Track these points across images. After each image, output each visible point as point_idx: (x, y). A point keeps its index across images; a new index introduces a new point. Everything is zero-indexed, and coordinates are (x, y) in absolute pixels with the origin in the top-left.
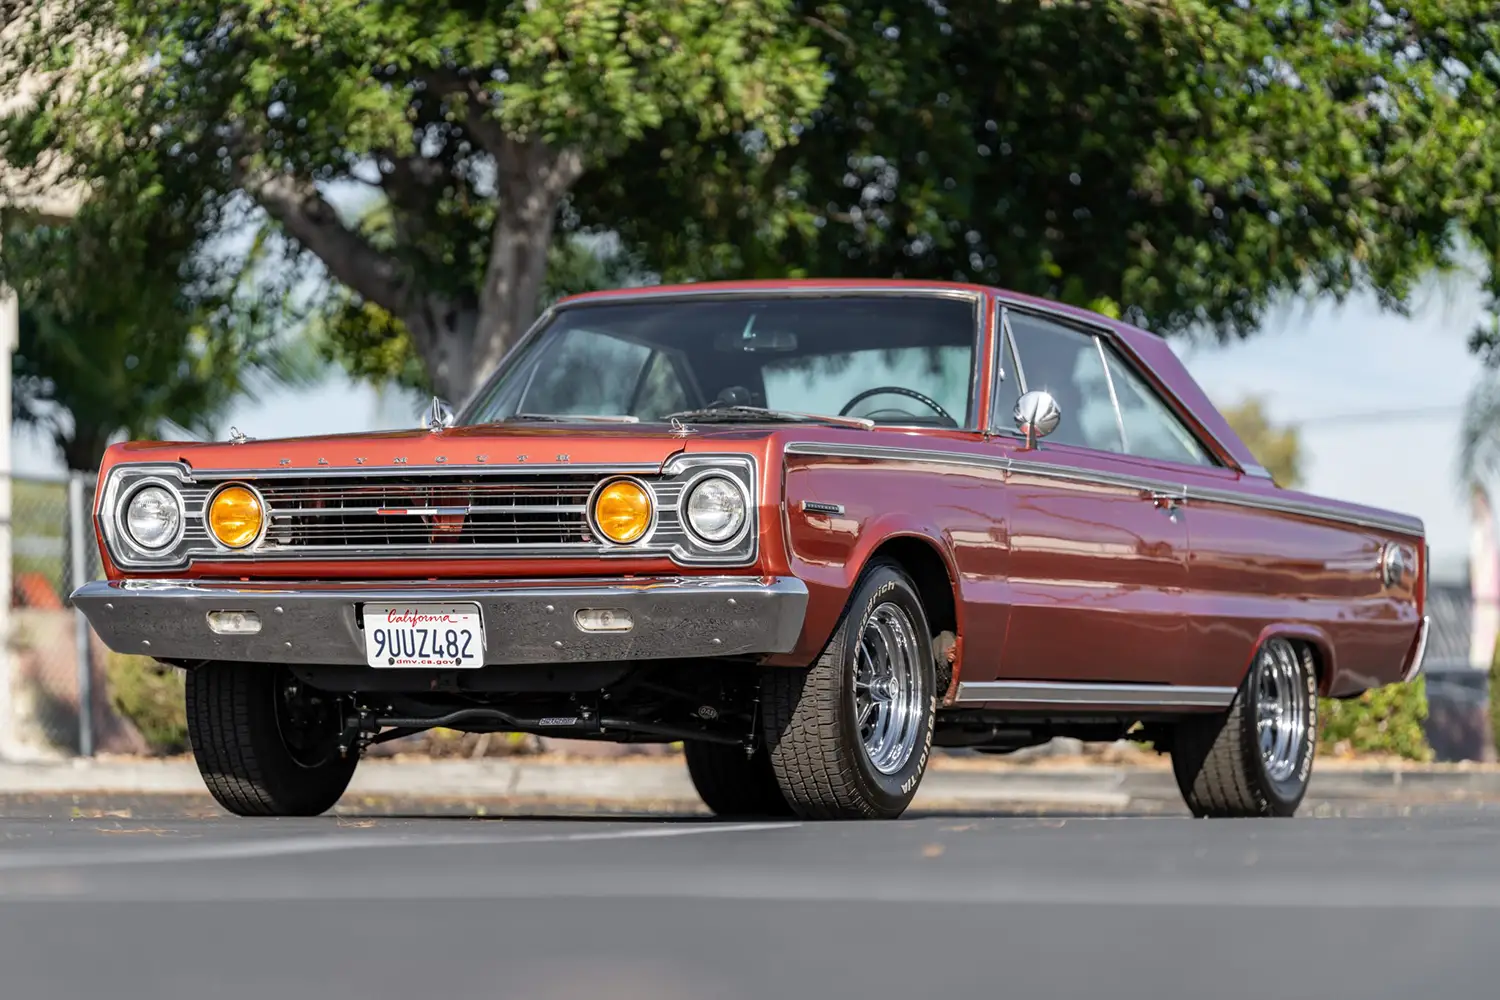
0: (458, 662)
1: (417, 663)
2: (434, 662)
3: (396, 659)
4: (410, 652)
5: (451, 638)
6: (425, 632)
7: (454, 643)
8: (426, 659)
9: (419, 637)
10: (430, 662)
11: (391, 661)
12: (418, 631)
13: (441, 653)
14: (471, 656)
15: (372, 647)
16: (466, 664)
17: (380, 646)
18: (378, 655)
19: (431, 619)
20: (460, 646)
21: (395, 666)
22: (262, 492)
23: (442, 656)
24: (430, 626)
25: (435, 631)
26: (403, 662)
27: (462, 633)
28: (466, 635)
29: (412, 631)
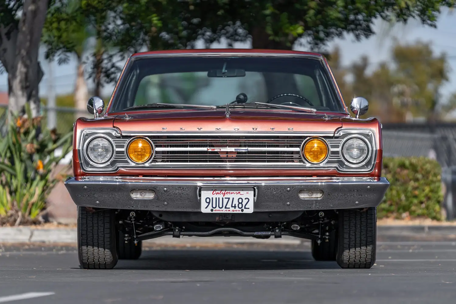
0: (242, 210)
1: (224, 211)
2: (231, 210)
3: (214, 209)
4: (221, 206)
5: (240, 201)
6: (229, 198)
7: (241, 203)
9: (225, 201)
11: (212, 210)
12: (225, 198)
13: (235, 207)
14: (249, 208)
15: (204, 204)
16: (245, 211)
17: (208, 204)
18: (206, 208)
19: (232, 193)
20: (244, 204)
21: (214, 212)
22: (152, 141)
23: (235, 208)
24: (231, 196)
25: (233, 198)
26: (217, 211)
27: (245, 199)
28: (247, 200)
29: (223, 198)
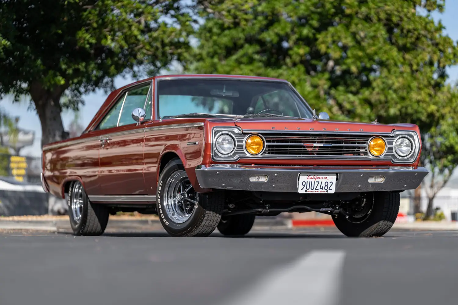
0: (327, 191)
1: (314, 192)
2: (320, 191)
3: (307, 190)
4: (312, 188)
5: (326, 184)
6: (319, 182)
7: (327, 186)
8: (317, 191)
9: (316, 184)
10: (318, 191)
11: (306, 191)
12: (316, 182)
13: (322, 189)
14: (332, 190)
17: (303, 186)
18: (302, 189)
19: (321, 178)
20: (329, 186)
23: (322, 190)
24: (320, 180)
25: (322, 182)
26: (310, 192)
